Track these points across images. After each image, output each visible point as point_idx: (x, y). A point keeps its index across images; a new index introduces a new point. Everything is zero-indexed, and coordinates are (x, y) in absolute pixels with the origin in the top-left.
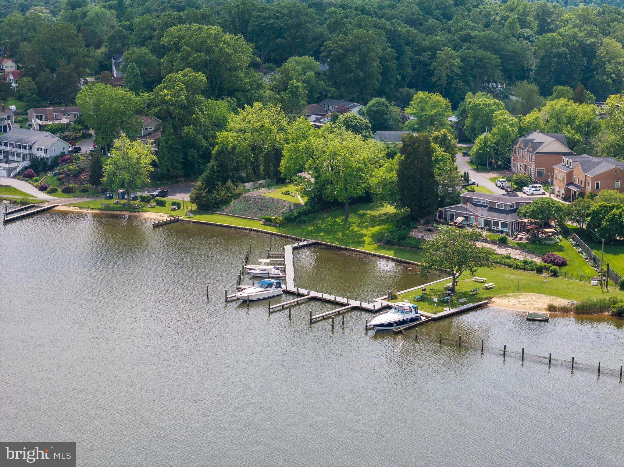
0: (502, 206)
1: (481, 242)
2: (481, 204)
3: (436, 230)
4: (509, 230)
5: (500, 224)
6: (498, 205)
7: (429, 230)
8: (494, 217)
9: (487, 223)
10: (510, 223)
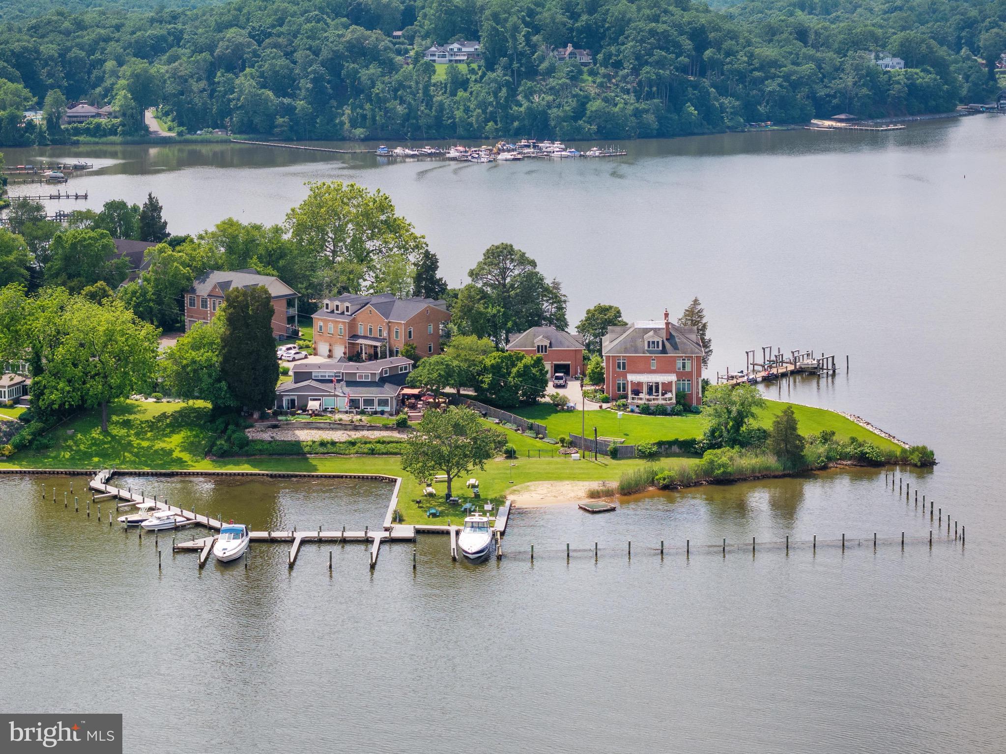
0: (367, 376)
1: (368, 430)
2: (327, 378)
3: (287, 424)
4: (392, 408)
5: (376, 402)
6: (361, 377)
7: (275, 427)
8: (361, 394)
9: (354, 403)
10: (392, 398)
